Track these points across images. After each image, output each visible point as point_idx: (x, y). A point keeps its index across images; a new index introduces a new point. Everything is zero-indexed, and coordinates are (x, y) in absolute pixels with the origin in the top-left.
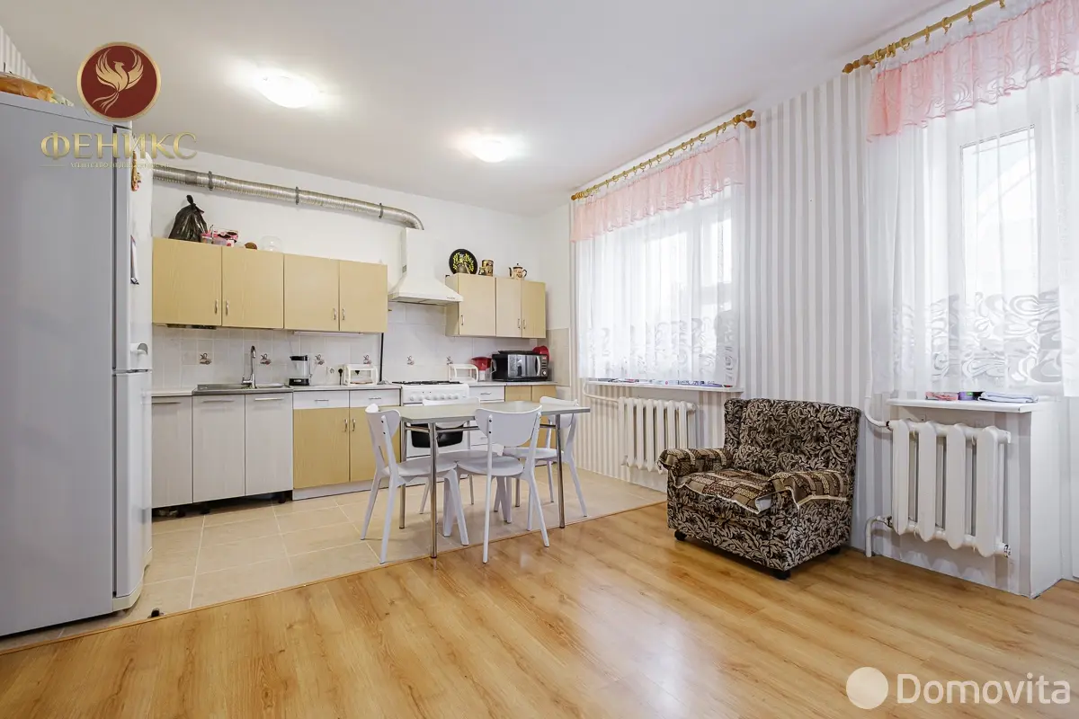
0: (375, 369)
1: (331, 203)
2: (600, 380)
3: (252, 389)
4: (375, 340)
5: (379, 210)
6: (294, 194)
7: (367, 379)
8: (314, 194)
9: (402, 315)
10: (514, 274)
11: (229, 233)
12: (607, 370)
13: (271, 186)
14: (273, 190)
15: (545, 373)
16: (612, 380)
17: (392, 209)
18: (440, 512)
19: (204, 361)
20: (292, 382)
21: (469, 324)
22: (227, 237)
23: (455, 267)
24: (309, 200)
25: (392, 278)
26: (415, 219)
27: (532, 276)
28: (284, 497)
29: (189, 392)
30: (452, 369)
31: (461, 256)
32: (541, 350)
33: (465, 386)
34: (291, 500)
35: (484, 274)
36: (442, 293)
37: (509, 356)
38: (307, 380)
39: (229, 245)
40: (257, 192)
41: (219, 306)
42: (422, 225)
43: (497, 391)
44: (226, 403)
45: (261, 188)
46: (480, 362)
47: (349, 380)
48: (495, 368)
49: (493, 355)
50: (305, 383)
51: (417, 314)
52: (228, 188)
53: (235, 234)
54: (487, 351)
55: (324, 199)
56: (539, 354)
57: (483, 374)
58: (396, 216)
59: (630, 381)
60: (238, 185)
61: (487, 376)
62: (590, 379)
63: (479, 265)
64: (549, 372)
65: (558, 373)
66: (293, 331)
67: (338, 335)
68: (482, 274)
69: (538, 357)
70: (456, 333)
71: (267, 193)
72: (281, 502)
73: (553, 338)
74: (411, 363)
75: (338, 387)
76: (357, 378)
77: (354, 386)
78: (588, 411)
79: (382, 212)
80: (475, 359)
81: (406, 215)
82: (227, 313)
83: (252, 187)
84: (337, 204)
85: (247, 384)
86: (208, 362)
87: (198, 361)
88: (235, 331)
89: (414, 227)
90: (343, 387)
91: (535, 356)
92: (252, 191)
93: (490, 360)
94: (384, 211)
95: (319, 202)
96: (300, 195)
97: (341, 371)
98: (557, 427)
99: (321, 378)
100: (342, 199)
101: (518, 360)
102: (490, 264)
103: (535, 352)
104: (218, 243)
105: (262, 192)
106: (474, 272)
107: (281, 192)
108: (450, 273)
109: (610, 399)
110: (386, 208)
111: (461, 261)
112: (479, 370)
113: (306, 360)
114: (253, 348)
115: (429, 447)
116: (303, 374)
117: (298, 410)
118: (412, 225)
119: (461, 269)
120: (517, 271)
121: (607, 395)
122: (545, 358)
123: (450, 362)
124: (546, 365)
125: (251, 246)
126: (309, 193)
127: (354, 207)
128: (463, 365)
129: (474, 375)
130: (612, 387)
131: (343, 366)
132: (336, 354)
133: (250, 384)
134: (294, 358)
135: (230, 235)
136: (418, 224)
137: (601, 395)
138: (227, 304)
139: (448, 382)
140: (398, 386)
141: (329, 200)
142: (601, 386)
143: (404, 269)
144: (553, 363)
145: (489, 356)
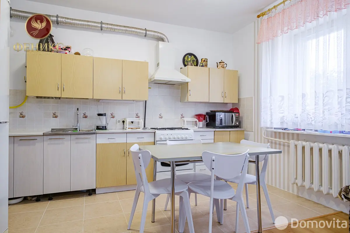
0: (142, 121)
1: (119, 30)
2: (275, 128)
3: (78, 131)
4: (142, 105)
5: (145, 32)
6: (100, 25)
7: (137, 126)
8: (110, 24)
9: (157, 91)
10: (220, 66)
11: (66, 47)
12: (282, 123)
13: (88, 21)
14: (89, 23)
15: (237, 123)
16: (285, 129)
17: (152, 31)
18: (177, 210)
19: (55, 116)
20: (98, 128)
21: (194, 95)
22: (65, 49)
23: (186, 63)
24: (107, 28)
25: (151, 70)
26: (164, 37)
27: (230, 67)
28: (91, 192)
29: (41, 133)
30: (184, 121)
31: (189, 57)
32: (235, 110)
33: (191, 131)
34: (95, 193)
35: (203, 66)
36: (178, 77)
37: (217, 113)
38: (105, 127)
39: (66, 53)
40: (81, 25)
41: (60, 87)
42: (168, 40)
43: (210, 133)
44: (61, 140)
45: (82, 23)
46: (199, 117)
47: (128, 127)
48: (208, 120)
49: (207, 113)
50: (104, 128)
51: (165, 90)
52: (66, 23)
53: (70, 48)
54: (203, 111)
55: (116, 27)
56: (234, 113)
57: (201, 124)
58: (154, 35)
59: (298, 130)
60: (71, 21)
61: (203, 125)
62: (267, 128)
63: (200, 61)
64: (240, 123)
65: (245, 123)
66: (98, 100)
67: (122, 102)
68: (201, 66)
69: (233, 114)
70: (186, 100)
71: (86, 25)
72: (90, 195)
73: (242, 103)
74: (161, 118)
75: (122, 131)
76: (132, 126)
77: (130, 130)
78: (280, 152)
79: (146, 33)
80: (196, 115)
81: (159, 35)
82: (64, 90)
83: (78, 22)
84: (122, 30)
85: (75, 128)
86: (56, 117)
87: (51, 116)
88: (70, 100)
89: (163, 41)
90: (125, 131)
91: (230, 114)
92: (79, 24)
93: (205, 116)
94: (148, 32)
95: (113, 29)
96: (103, 25)
97: (123, 122)
98: (257, 162)
99: (113, 126)
100: (125, 27)
101: (220, 116)
102: (206, 61)
103: (231, 111)
104: (60, 52)
105: (83, 25)
106: (197, 65)
107: (93, 24)
108: (183, 66)
109: (282, 140)
110: (149, 31)
111: (189, 59)
112: (199, 121)
113: (105, 116)
114: (78, 109)
115: (170, 166)
116: (104, 124)
117: (99, 144)
118: (162, 40)
119: (189, 64)
120: (221, 64)
121: (280, 138)
122: (237, 114)
123: (182, 117)
124: (238, 119)
125: (77, 54)
126: (108, 24)
127: (131, 31)
128: (190, 118)
129: (196, 125)
130: (284, 133)
131: (125, 119)
132: (121, 112)
133: (77, 129)
134: (99, 115)
135: (67, 48)
136: (166, 39)
137: (276, 138)
138: (64, 85)
139: (181, 128)
140: (153, 131)
141: (118, 28)
142: (275, 132)
143: (158, 65)
144: (242, 118)
145: (204, 113)
